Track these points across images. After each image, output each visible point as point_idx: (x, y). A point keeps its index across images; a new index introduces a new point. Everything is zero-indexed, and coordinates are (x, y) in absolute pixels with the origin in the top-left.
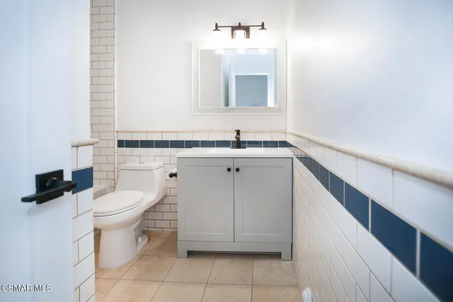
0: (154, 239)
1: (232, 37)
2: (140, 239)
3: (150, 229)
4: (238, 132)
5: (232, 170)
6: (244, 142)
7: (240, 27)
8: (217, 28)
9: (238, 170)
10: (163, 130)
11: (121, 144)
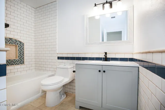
0: (68, 97)
1: (103, 9)
2: (63, 96)
3: (68, 92)
4: (106, 53)
5: (101, 71)
6: (109, 58)
7: (107, 2)
8: (95, 5)
9: (104, 72)
10: (73, 53)
11: (59, 58)
